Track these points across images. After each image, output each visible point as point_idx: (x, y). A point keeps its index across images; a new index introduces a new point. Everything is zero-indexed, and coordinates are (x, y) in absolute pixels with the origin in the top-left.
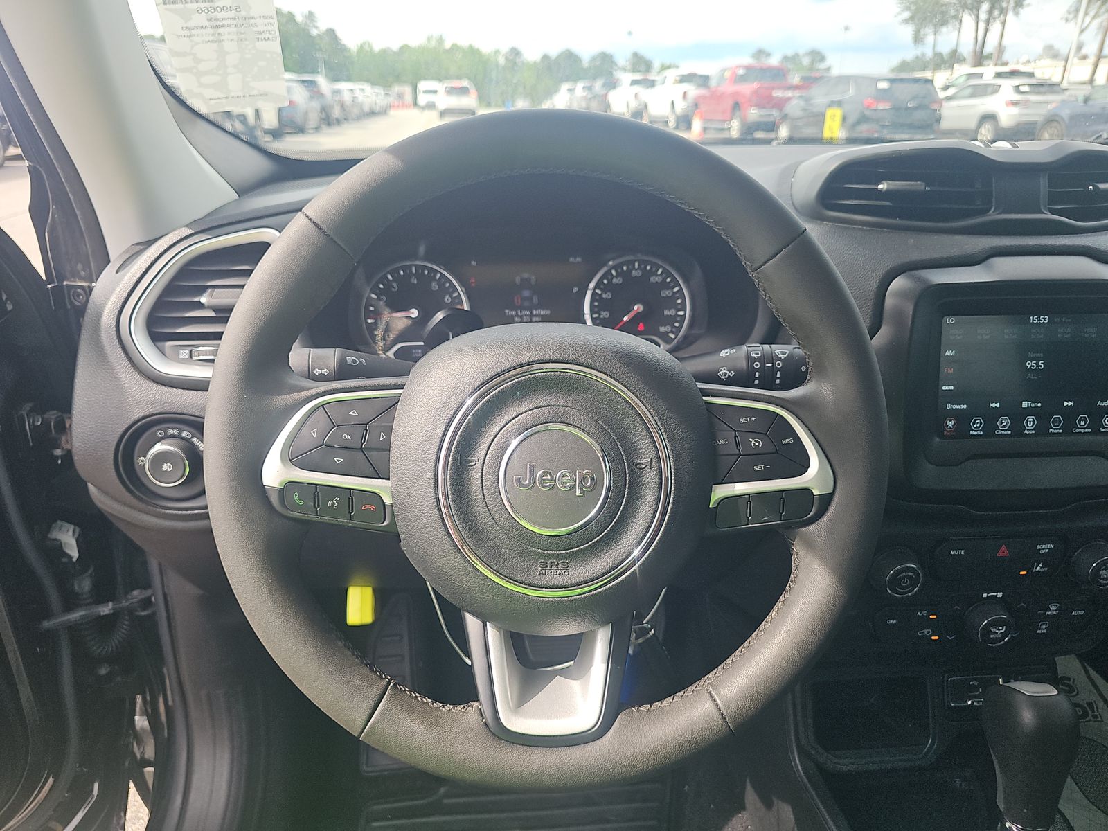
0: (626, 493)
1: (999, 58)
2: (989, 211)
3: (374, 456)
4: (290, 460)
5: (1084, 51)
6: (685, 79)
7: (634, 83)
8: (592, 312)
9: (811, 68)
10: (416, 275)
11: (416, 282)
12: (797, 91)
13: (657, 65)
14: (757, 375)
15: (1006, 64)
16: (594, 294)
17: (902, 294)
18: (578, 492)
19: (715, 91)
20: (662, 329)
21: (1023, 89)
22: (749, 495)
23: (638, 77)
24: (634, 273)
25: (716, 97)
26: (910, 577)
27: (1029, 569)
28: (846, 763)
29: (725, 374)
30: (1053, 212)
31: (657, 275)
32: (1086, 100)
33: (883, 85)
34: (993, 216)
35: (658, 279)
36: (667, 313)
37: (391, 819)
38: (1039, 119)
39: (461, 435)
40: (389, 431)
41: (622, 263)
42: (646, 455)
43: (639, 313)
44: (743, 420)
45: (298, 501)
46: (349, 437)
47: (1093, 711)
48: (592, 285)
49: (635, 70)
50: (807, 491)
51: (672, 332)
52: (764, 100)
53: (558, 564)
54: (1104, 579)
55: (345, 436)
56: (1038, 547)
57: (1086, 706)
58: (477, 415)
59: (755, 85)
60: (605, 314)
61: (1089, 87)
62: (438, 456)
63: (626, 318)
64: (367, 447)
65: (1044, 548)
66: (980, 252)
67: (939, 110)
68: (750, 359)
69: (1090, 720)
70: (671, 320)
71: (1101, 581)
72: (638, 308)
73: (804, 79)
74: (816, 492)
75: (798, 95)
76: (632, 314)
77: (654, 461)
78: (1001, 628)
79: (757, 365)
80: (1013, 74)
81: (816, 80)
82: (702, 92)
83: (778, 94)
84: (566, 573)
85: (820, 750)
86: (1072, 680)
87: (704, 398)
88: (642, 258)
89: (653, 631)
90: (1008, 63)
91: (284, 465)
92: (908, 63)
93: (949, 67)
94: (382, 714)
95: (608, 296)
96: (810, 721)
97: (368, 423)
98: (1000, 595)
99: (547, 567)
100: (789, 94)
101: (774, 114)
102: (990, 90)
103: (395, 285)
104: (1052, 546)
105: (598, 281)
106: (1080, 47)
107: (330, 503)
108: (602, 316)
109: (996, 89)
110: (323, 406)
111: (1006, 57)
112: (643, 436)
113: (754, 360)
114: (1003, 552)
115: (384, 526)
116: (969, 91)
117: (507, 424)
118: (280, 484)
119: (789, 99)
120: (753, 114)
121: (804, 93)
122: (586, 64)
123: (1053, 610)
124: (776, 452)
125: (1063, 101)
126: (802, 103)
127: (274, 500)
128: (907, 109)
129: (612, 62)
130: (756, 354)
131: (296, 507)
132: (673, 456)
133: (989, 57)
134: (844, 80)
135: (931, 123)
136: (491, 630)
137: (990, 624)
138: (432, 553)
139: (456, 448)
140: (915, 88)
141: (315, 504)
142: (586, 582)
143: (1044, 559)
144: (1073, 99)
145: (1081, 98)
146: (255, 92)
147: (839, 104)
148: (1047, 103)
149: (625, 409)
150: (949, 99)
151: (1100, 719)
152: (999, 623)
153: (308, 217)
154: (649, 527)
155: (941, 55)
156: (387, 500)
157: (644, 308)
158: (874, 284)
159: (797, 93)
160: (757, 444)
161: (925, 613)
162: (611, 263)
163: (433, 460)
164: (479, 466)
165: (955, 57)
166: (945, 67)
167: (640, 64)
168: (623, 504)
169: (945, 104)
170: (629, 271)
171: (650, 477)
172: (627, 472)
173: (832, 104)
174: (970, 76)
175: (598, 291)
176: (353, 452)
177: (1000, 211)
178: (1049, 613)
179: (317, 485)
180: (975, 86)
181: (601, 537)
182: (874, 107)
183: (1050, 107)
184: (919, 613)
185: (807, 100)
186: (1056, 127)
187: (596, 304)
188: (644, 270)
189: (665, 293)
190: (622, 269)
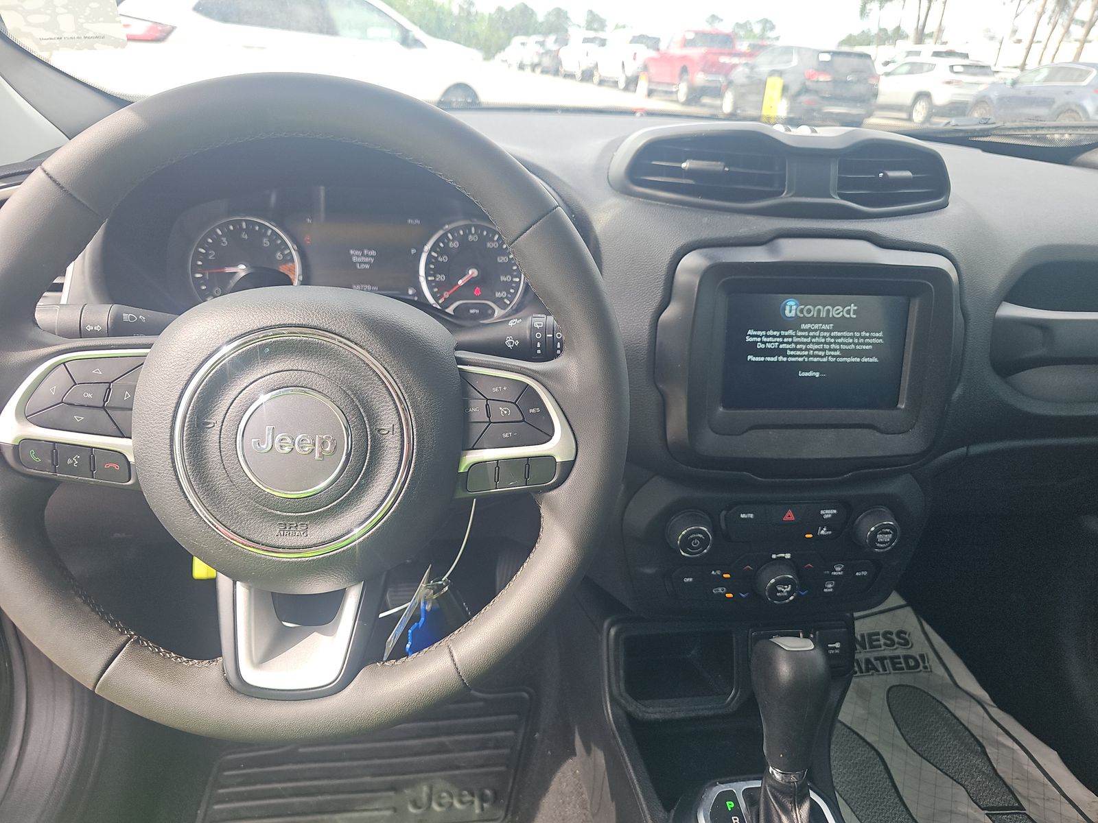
0: (368, 457)
1: (938, 37)
2: (782, 194)
3: (116, 415)
4: (26, 417)
5: (1018, 36)
6: (639, 39)
7: (586, 40)
8: (427, 274)
9: (762, 37)
10: (247, 231)
11: (246, 237)
12: (744, 58)
13: (610, 25)
14: (539, 345)
15: (945, 43)
16: (429, 254)
17: (691, 271)
18: (317, 455)
19: (665, 53)
20: (498, 295)
21: (956, 69)
22: (498, 461)
23: (591, 34)
24: (470, 237)
25: (666, 59)
26: (699, 538)
27: (815, 533)
28: (655, 711)
29: (512, 343)
30: (843, 197)
31: (493, 241)
32: (1014, 83)
33: (827, 57)
34: (786, 198)
35: (495, 245)
36: (503, 278)
37: (244, 768)
38: (970, 99)
39: (198, 397)
40: (132, 390)
41: (458, 227)
42: (388, 419)
43: (473, 278)
44: (496, 390)
45: (35, 459)
46: (90, 396)
47: (924, 662)
48: (427, 248)
49: (589, 27)
50: (549, 459)
51: (507, 298)
52: (711, 66)
53: (297, 525)
54: (881, 543)
55: (86, 395)
56: (822, 512)
57: (918, 658)
58: (215, 377)
59: (703, 50)
60: (441, 278)
61: (1018, 71)
62: (174, 417)
63: (460, 282)
64: (109, 405)
65: (828, 513)
66: (766, 233)
67: (877, 85)
68: (533, 329)
69: (921, 671)
70: (507, 286)
71: (878, 545)
72: (473, 272)
73: (752, 46)
74: (558, 460)
75: (744, 62)
76: (465, 279)
77: (396, 427)
78: (786, 587)
79: (538, 335)
80: (950, 54)
81: (763, 47)
82: (652, 54)
83: (724, 60)
84: (305, 535)
85: (630, 699)
86: (908, 634)
87: (459, 366)
88: (478, 223)
89: (447, 588)
90: (947, 42)
91: (19, 422)
92: (855, 36)
93: (892, 42)
94: (114, 669)
95: (444, 259)
96: (621, 672)
97: (112, 382)
98: (788, 556)
99: (286, 528)
100: (735, 60)
101: (720, 79)
102: (925, 68)
103: (224, 239)
104: (835, 511)
105: (433, 245)
106: (1015, 32)
107: (69, 461)
108: (437, 279)
109: (932, 67)
110: (64, 363)
111: (945, 38)
112: (386, 402)
113: (537, 330)
114: (789, 516)
115: (129, 485)
116: (906, 68)
117: (247, 387)
118: (14, 441)
119: (734, 66)
120: (700, 78)
121: (751, 61)
122: (540, 18)
123: (838, 570)
124: (523, 420)
125: (993, 83)
126: (747, 70)
127: (9, 456)
128: (846, 82)
129: (567, 18)
130: (538, 325)
131: (32, 465)
132: (416, 423)
133: (931, 35)
134: (788, 50)
135: (868, 98)
136: (241, 588)
137: (777, 583)
138: (170, 513)
139: (192, 409)
140: (855, 62)
141: (53, 461)
142: (323, 543)
143: (827, 523)
144: (1002, 81)
145: (1009, 81)
146: (90, 35)
147: (780, 73)
148: (978, 84)
149: (369, 375)
150: (887, 74)
151: (929, 670)
152: (784, 582)
153: (45, 171)
154: (389, 491)
155: (885, 30)
156: (131, 459)
157: (479, 273)
158: (666, 259)
159: (743, 61)
160: (506, 412)
161: (718, 572)
162: (447, 227)
163: (169, 421)
164: (217, 428)
165: (898, 34)
166: (888, 43)
167: (595, 22)
168: (364, 469)
169: (883, 78)
170: (466, 235)
171: (391, 443)
172: (369, 438)
173: (773, 73)
174: (909, 53)
175: (434, 254)
176: (95, 411)
177: (791, 194)
178: (835, 573)
179: (55, 443)
180: (913, 64)
181: (341, 500)
182: (815, 79)
183: (981, 88)
184: (713, 572)
185: (752, 68)
186: (985, 109)
187: (432, 266)
188: (480, 236)
189: (502, 259)
190: (459, 233)
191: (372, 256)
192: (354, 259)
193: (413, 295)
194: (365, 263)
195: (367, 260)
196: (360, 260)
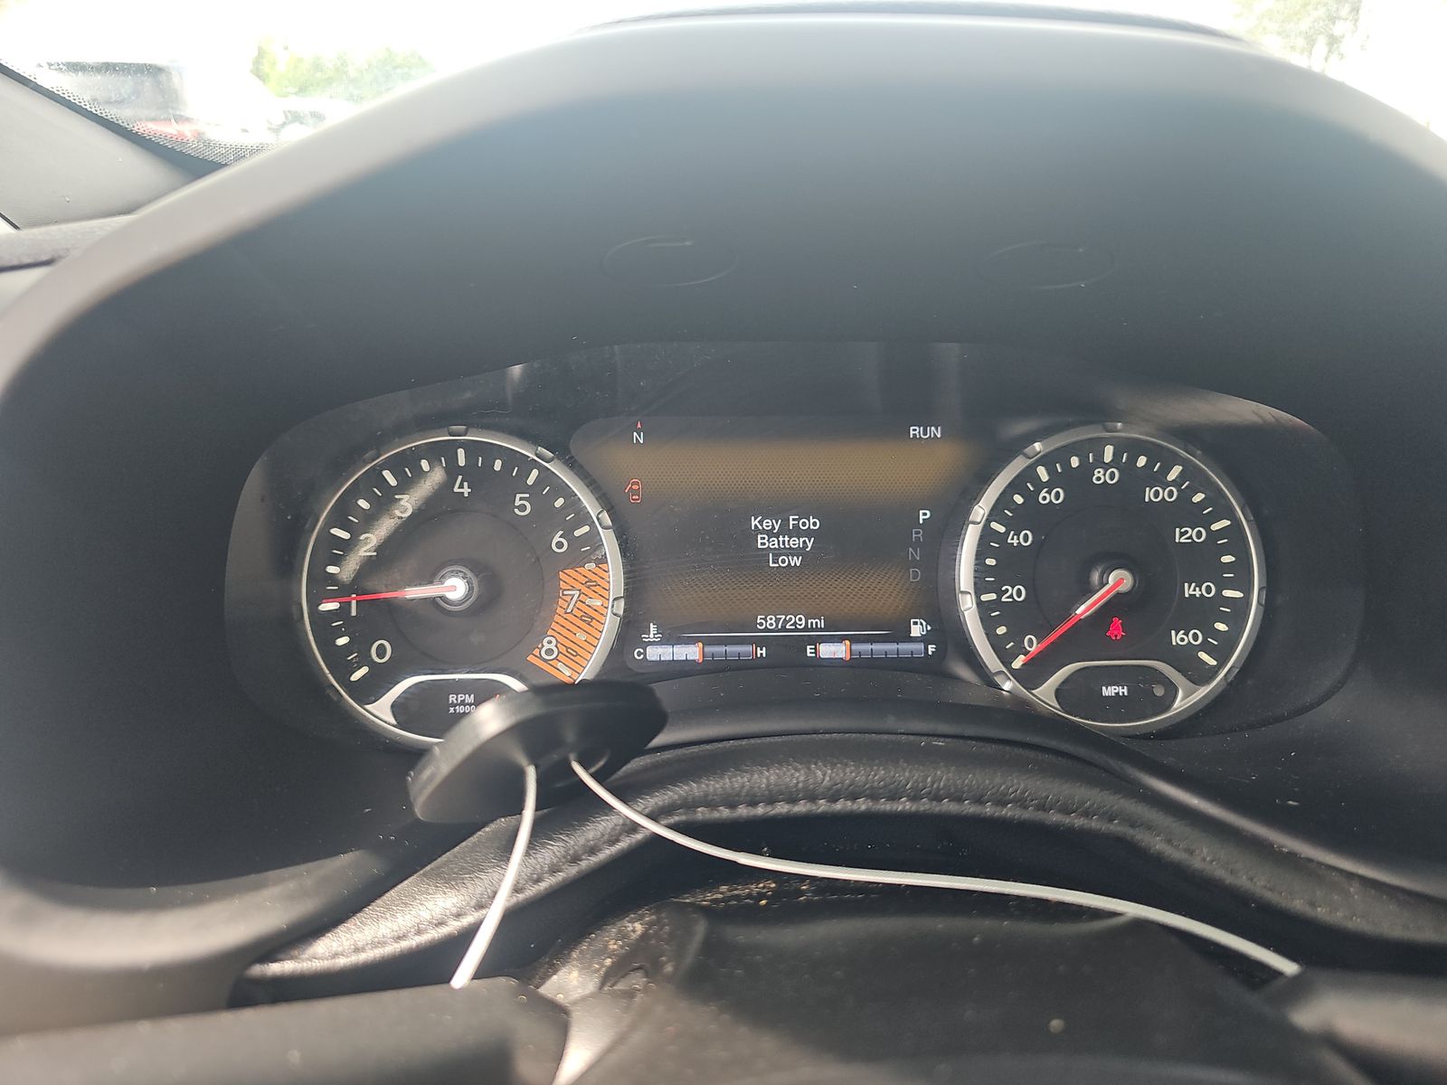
8: (979, 587)
10: (470, 473)
11: (466, 491)
20: (1181, 639)
24: (1100, 476)
31: (1165, 485)
35: (1168, 495)
36: (1189, 591)
41: (1065, 447)
43: (1117, 595)
48: (981, 511)
51: (1207, 647)
60: (1016, 593)
63: (1080, 609)
70: (1200, 614)
72: (1120, 580)
76: (1099, 597)
88: (1124, 435)
95: (1024, 538)
105: (997, 501)
108: (1008, 599)
162: (1036, 447)
170: (1085, 469)
175: (998, 527)
187: (991, 562)
188: (1128, 470)
189: (1187, 535)
190: (1067, 464)
191: (809, 533)
192: (762, 542)
193: (924, 640)
194: (791, 552)
195: (795, 542)
196: (774, 543)
